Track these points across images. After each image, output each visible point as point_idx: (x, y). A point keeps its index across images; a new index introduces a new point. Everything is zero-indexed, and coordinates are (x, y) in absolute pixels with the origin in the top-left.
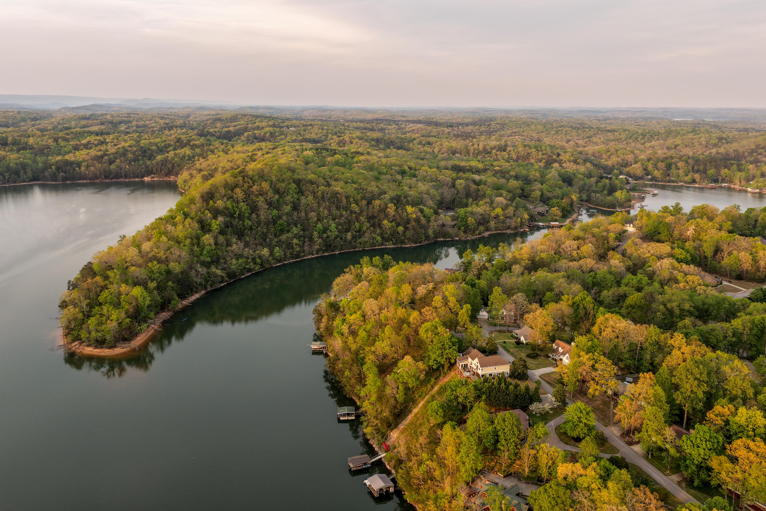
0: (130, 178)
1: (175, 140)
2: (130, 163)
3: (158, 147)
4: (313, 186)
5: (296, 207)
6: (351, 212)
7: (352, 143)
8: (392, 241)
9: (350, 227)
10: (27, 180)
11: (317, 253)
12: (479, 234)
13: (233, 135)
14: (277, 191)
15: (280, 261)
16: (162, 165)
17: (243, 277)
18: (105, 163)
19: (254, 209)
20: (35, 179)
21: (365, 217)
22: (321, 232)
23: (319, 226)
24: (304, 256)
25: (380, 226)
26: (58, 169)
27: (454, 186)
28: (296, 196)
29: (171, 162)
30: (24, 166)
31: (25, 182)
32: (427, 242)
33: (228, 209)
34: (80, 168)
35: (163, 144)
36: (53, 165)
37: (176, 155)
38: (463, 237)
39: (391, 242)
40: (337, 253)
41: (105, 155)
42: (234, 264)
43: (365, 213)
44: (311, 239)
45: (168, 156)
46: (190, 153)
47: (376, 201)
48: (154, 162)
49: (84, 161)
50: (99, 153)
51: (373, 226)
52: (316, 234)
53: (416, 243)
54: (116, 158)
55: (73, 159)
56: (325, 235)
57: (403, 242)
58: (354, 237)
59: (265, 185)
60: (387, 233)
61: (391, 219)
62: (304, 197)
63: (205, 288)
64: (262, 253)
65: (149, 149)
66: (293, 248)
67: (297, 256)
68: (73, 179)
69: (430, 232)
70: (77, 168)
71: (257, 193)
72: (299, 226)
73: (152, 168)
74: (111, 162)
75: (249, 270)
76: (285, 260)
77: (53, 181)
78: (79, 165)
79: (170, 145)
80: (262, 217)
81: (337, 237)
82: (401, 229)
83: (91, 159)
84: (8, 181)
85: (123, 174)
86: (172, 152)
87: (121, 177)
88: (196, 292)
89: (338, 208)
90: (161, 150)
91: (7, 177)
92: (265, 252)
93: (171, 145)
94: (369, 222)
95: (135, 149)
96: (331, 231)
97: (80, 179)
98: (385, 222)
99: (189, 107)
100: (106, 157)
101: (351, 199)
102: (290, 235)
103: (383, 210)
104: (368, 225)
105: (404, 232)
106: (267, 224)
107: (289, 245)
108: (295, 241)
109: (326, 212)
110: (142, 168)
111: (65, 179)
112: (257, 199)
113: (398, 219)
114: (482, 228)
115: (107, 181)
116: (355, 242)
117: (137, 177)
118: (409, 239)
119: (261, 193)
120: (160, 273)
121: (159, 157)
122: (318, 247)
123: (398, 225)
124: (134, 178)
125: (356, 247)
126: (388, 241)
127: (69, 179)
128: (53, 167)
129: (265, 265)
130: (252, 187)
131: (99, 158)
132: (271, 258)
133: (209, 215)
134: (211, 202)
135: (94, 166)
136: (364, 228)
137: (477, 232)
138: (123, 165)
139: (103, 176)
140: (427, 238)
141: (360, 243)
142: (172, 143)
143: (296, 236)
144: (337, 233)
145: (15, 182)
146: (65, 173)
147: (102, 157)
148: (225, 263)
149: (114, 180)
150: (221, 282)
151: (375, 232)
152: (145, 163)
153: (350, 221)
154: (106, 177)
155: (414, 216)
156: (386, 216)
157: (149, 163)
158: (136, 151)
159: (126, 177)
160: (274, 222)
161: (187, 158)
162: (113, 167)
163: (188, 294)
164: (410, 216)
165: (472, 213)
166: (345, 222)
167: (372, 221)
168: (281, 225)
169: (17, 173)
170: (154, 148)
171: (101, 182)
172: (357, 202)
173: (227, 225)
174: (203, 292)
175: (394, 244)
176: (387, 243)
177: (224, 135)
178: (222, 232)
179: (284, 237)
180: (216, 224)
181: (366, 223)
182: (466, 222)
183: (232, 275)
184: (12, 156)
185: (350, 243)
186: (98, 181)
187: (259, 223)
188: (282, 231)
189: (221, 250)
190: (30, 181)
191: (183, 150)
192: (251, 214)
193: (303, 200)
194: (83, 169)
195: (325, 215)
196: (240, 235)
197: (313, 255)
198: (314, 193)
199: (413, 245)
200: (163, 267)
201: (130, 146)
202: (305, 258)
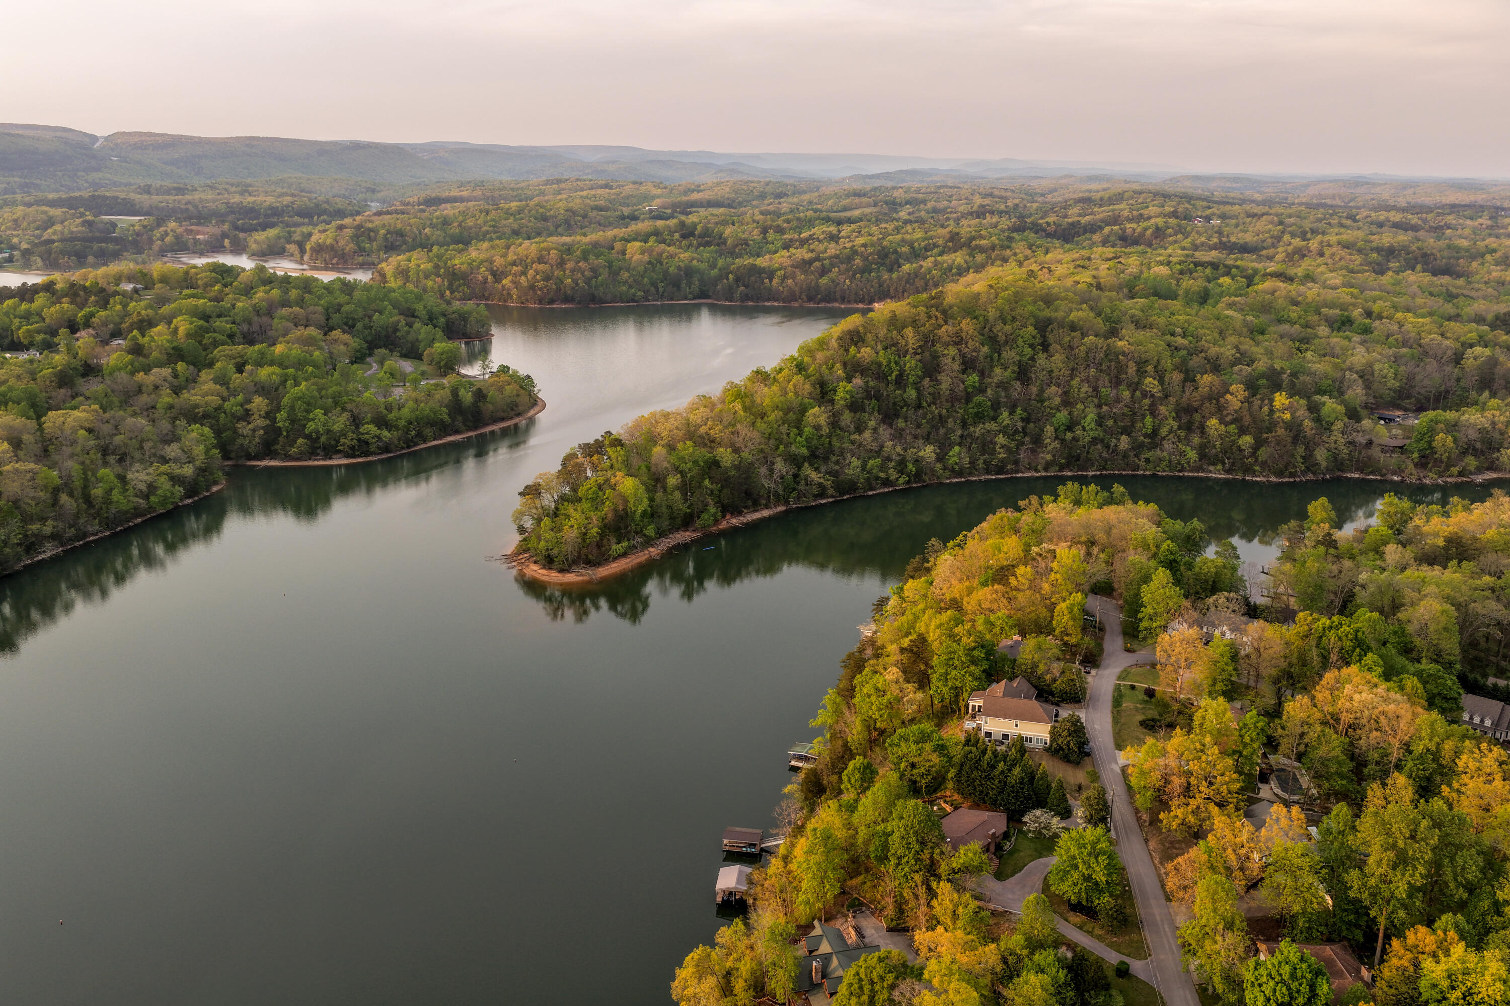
0: (849, 302)
1: (948, 236)
2: (854, 275)
3: (913, 248)
4: (1073, 334)
5: (1023, 374)
6: (1145, 395)
7: (1322, 255)
8: (1224, 464)
9: (1133, 426)
10: (690, 296)
11: (1046, 469)
12: (1460, 474)
13: (1081, 231)
14: (992, 340)
15: (960, 474)
16: (907, 282)
17: (870, 493)
18: (812, 273)
19: (931, 369)
20: (703, 295)
21: (1171, 407)
22: (1063, 428)
23: (1062, 416)
24: (1017, 472)
25: (1202, 429)
26: (737, 280)
27: (1458, 359)
28: (1028, 351)
29: (924, 278)
30: (689, 272)
31: (686, 299)
32: (1310, 477)
33: (880, 365)
34: (771, 281)
35: (923, 244)
36: (731, 272)
37: (936, 263)
38: (1413, 475)
39: (1219, 467)
40: (1090, 474)
41: (817, 259)
42: (853, 467)
43: (1172, 400)
44: (1037, 440)
45: (921, 266)
46: (962, 262)
47: (1205, 376)
48: (895, 275)
49: (780, 269)
50: (808, 256)
51: (1189, 428)
52: (1049, 430)
53: (1280, 474)
54: (833, 265)
55: (765, 264)
56: (1069, 435)
57: (1248, 470)
58: (1138, 448)
59: (967, 325)
60: (1214, 446)
61: (1228, 419)
62: (1045, 355)
63: (787, 503)
64: (921, 453)
65: (895, 252)
66: (993, 452)
67: (1000, 470)
68: (758, 298)
69: (1321, 455)
70: (767, 281)
71: (948, 339)
72: (1019, 411)
73: (889, 287)
74: (823, 272)
75: (887, 482)
76: (971, 474)
77: (726, 300)
78: (771, 274)
79: (935, 246)
80: (945, 386)
81: (1095, 440)
82: (1247, 441)
83: (793, 266)
84: (662, 297)
85: (838, 295)
86: (931, 259)
87: (836, 300)
88: (767, 507)
89: (1116, 382)
90: (916, 254)
91: (661, 290)
92: (928, 452)
93: (938, 246)
94: (1177, 418)
95: (870, 250)
96: (1084, 429)
97: (768, 300)
98: (1213, 422)
99: (1071, 176)
100: (817, 264)
101: (1150, 368)
102: (992, 426)
103: (1216, 398)
104: (1175, 425)
105: (1256, 448)
106: (953, 398)
107: (987, 446)
108: (1001, 439)
109: (1085, 388)
110: (872, 286)
111: (745, 298)
112: (946, 352)
113: (1247, 420)
114: (1471, 462)
115: (812, 305)
116: (1136, 456)
117: (862, 301)
118: (1264, 464)
119: (958, 340)
120: (695, 462)
121: (907, 267)
122: (1049, 457)
123: (1242, 431)
124: (856, 302)
125: (1137, 468)
126: (1214, 464)
127: (751, 299)
128: (731, 276)
129: (926, 478)
130: (940, 327)
131: (805, 265)
132: (939, 466)
133: (840, 372)
134: (853, 350)
135: (793, 277)
136: (1164, 431)
137: (1455, 470)
138: (842, 278)
139: (804, 297)
140: (1311, 465)
141: (1147, 460)
142: (941, 242)
143: (1004, 431)
144: (1099, 433)
145: (672, 299)
146: (747, 286)
147: (810, 262)
148: (837, 463)
149: (822, 305)
150: (816, 496)
151: (1188, 442)
152: (879, 277)
153: (1135, 414)
154: (810, 299)
155: (1287, 416)
156: (1220, 410)
157: (886, 276)
158: (871, 254)
159: (843, 300)
160: (968, 398)
161: (954, 271)
162: (824, 281)
163: (746, 507)
164: (1277, 414)
165: (1453, 427)
166: (1123, 414)
167: (1185, 419)
168: (979, 405)
169: (677, 285)
170: (905, 249)
171: (801, 306)
172: (1160, 376)
173: (868, 394)
174: (781, 508)
175: (1228, 472)
176: (1212, 468)
177: (1064, 230)
178: (854, 406)
179: (978, 430)
180: (843, 391)
181: (1171, 421)
182: (1430, 442)
183: (846, 487)
184: (682, 256)
185: (1125, 456)
186: (795, 304)
187: (936, 396)
188: (979, 417)
189: (841, 439)
190: (694, 298)
191: (953, 256)
192: (922, 378)
193: (1042, 360)
194: (775, 281)
195: (1082, 395)
196: (889, 416)
197: (1037, 471)
198: (1071, 348)
199: (1273, 479)
200: (703, 453)
201: (865, 245)
202: (1020, 475)
